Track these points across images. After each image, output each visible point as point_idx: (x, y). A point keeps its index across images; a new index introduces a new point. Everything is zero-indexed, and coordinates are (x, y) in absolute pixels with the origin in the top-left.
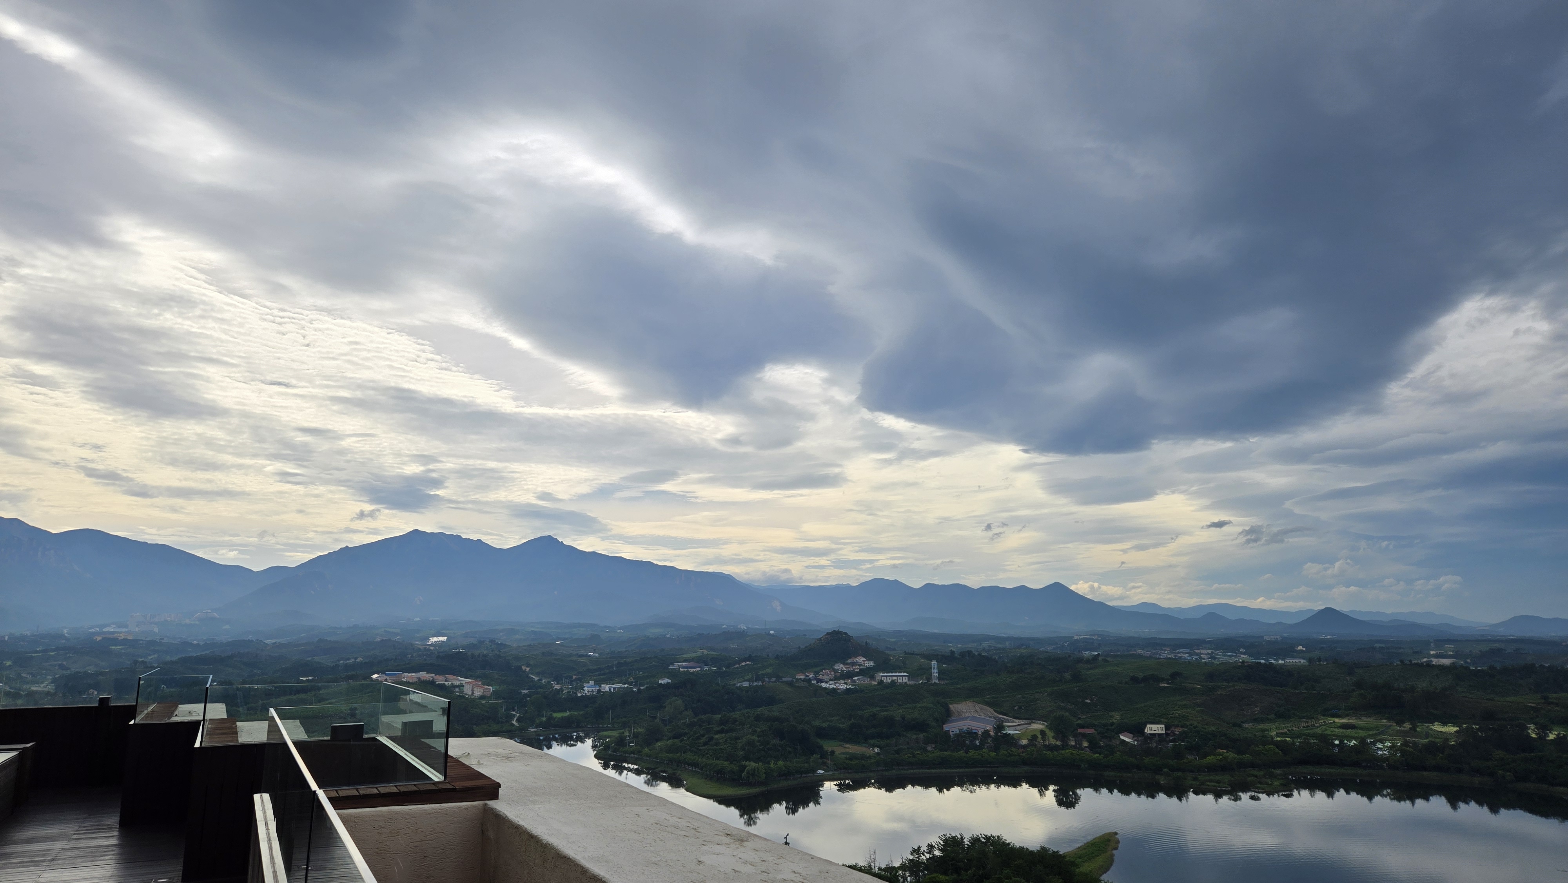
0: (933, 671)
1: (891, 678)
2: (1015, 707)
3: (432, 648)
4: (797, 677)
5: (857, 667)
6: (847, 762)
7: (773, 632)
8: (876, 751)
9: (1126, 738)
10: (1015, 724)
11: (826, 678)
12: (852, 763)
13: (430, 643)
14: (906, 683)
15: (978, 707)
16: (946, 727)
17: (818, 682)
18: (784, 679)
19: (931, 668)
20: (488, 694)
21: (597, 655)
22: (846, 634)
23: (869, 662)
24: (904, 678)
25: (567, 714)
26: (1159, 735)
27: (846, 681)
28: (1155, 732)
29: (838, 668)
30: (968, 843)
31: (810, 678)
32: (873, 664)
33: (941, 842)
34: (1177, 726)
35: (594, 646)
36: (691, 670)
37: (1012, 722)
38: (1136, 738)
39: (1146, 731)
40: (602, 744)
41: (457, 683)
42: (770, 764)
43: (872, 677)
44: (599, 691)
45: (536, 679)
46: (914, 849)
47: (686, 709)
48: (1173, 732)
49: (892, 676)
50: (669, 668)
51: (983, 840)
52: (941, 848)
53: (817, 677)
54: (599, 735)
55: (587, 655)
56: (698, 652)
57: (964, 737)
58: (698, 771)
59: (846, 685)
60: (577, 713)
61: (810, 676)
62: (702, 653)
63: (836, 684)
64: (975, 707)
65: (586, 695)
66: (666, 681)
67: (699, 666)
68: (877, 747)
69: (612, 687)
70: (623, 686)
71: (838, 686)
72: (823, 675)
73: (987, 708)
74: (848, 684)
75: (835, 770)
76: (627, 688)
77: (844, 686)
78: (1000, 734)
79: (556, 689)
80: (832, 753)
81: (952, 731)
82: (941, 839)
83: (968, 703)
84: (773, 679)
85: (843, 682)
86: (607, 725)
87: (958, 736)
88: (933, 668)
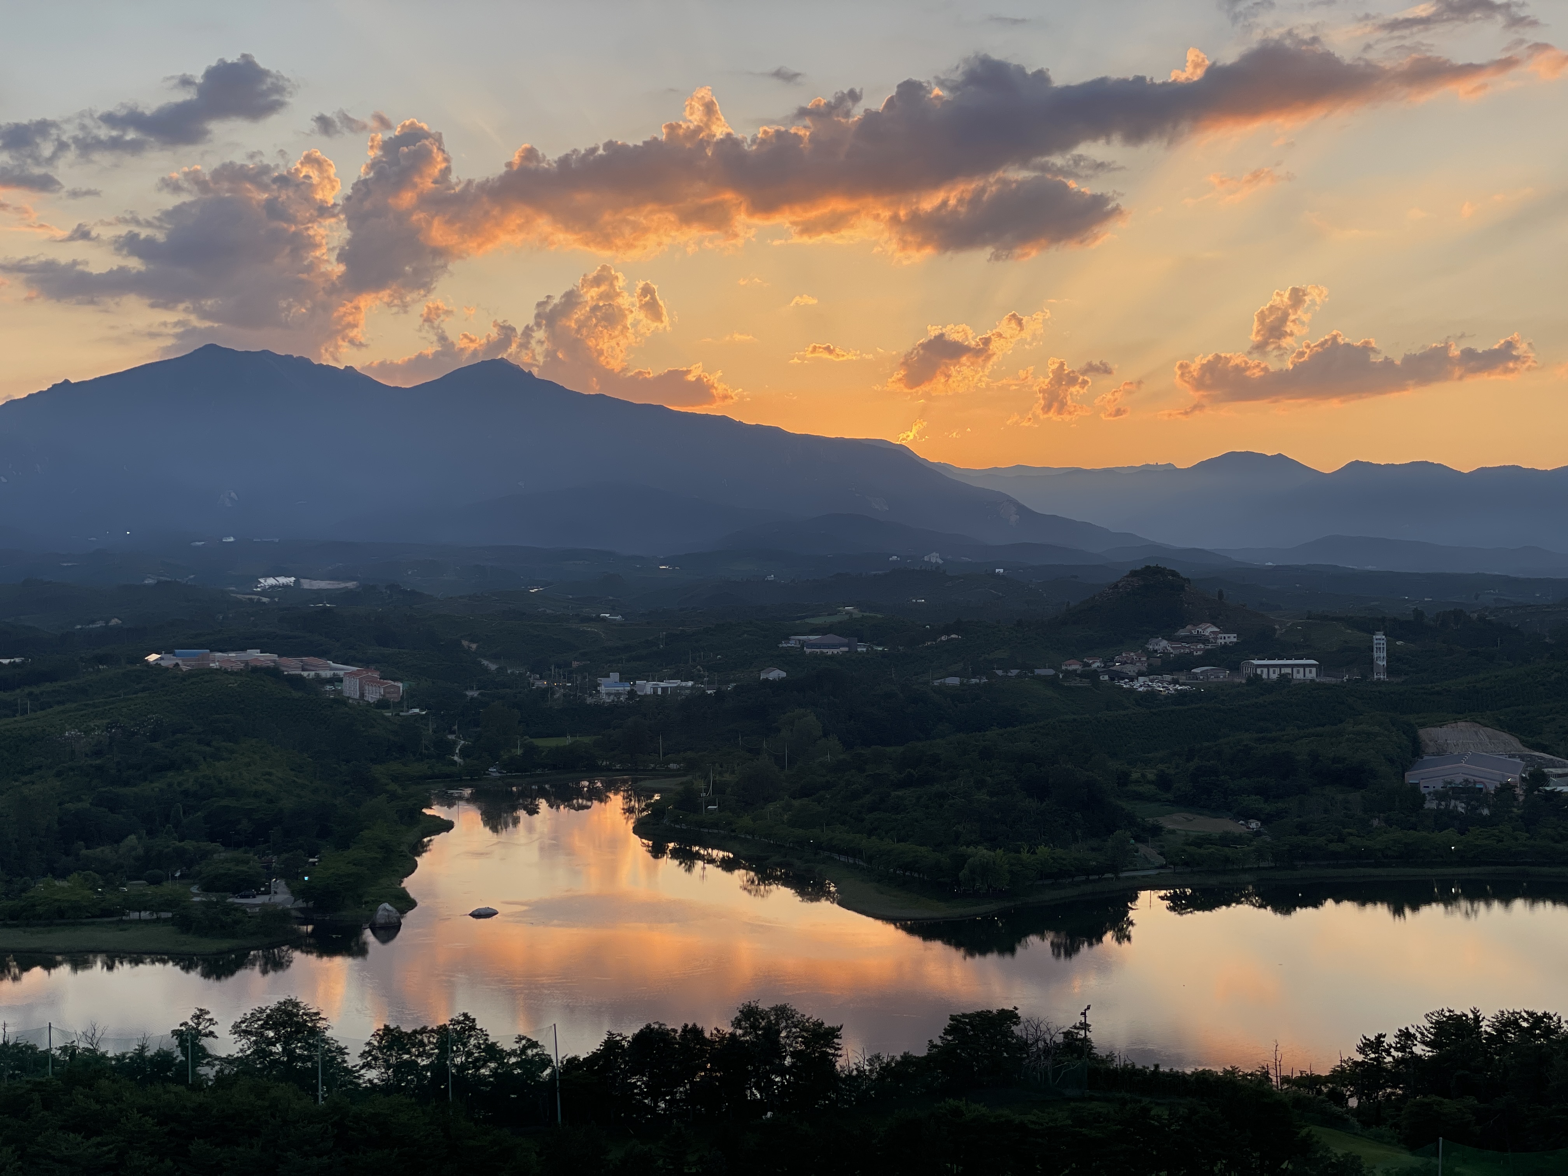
0: (1375, 655)
1: (1277, 670)
3: (265, 600)
4: (1064, 668)
5: (1202, 646)
6: (1191, 849)
7: (1002, 571)
8: (1253, 826)
10: (1567, 770)
11: (1130, 669)
12: (1202, 851)
13: (259, 589)
14: (1312, 681)
15: (1485, 733)
16: (1411, 778)
17: (1112, 679)
18: (1037, 671)
19: (1371, 649)
20: (394, 698)
21: (619, 616)
22: (1174, 574)
23: (1226, 635)
24: (1307, 670)
25: (568, 741)
27: (1175, 677)
29: (1156, 648)
30: (1489, 1030)
31: (1094, 670)
32: (1235, 640)
33: (1428, 1025)
35: (611, 598)
36: (829, 652)
37: (1561, 767)
40: (648, 806)
41: (326, 674)
42: (1020, 853)
43: (1235, 668)
44: (632, 694)
45: (493, 667)
46: (1369, 1040)
47: (825, 735)
49: (1281, 666)
50: (780, 646)
51: (1525, 1024)
52: (1430, 1038)
53: (1111, 666)
54: (639, 783)
55: (598, 616)
56: (839, 611)
57: (1456, 799)
58: (861, 863)
59: (1175, 682)
60: (586, 740)
61: (1095, 666)
62: (848, 613)
63: (1152, 681)
64: (1476, 734)
65: (604, 703)
66: (776, 674)
67: (846, 640)
68: (1255, 817)
69: (658, 685)
70: (684, 684)
71: (1159, 686)
72: (1123, 663)
73: (1506, 736)
74: (1180, 681)
75: (1162, 867)
76: (692, 687)
77: (1171, 687)
78: (1539, 791)
79: (538, 688)
80: (1156, 830)
81: (1425, 787)
82: (1431, 1018)
83: (1461, 724)
84: (1012, 671)
85: (1168, 677)
86: (652, 766)
87: (1440, 796)
88: (1377, 648)
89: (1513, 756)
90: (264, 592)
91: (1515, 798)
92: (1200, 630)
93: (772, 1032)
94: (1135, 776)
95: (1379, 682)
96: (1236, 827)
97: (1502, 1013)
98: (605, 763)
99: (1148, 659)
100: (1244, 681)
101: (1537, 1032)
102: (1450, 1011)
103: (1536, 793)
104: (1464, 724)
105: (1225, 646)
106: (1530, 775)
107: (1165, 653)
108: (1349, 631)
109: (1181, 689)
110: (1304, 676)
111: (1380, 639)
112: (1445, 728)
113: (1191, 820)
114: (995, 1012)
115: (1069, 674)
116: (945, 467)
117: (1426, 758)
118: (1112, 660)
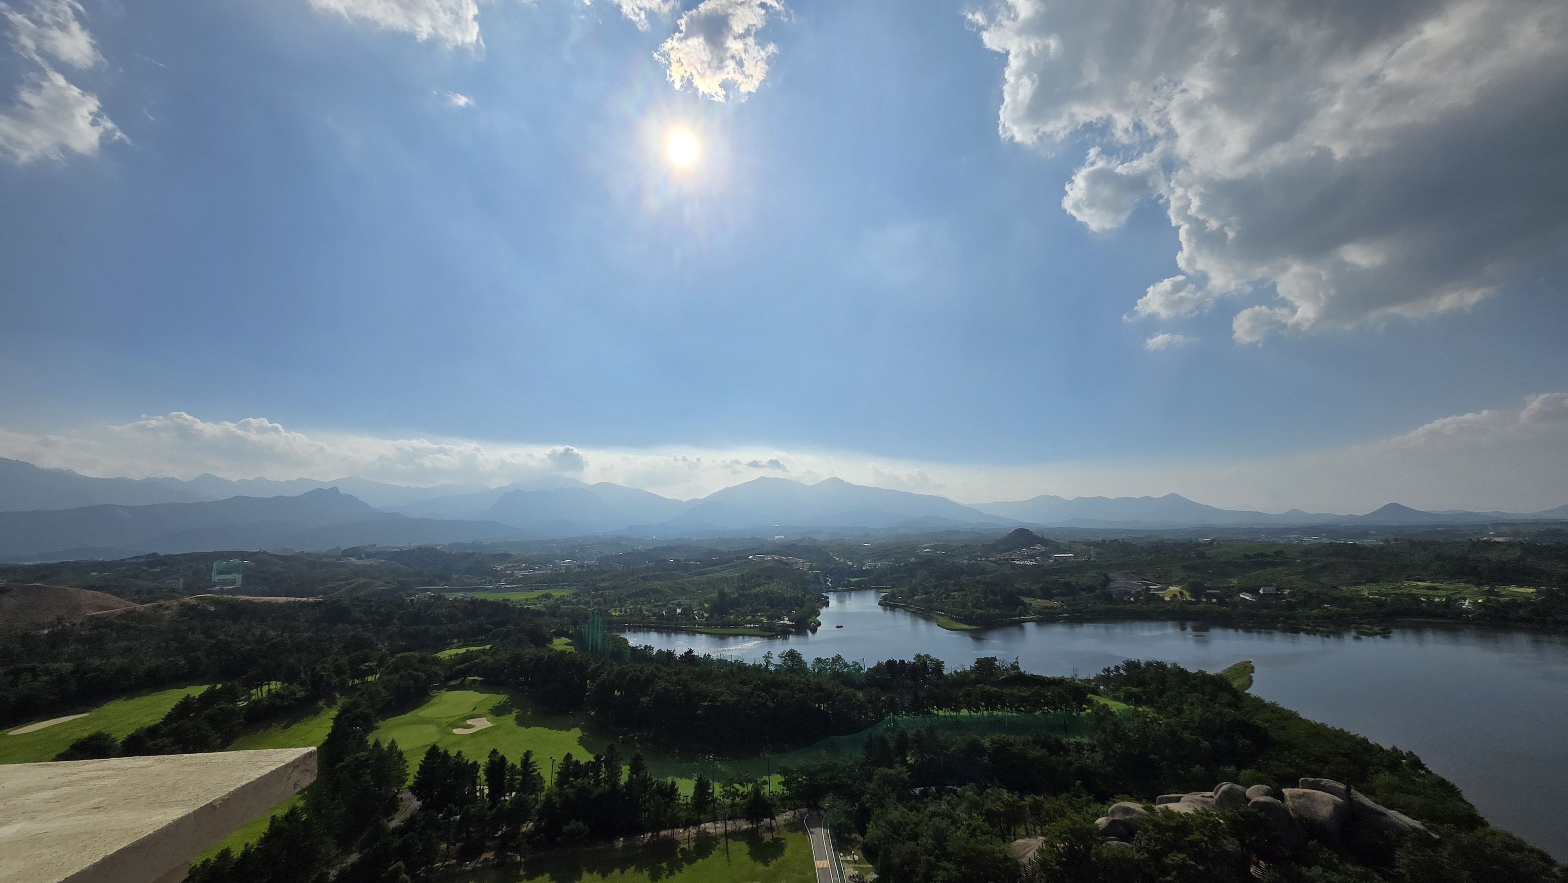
1: (1062, 558)
3: (777, 542)
4: (998, 557)
5: (1037, 551)
6: (1040, 611)
8: (1060, 604)
9: (1245, 597)
11: (1017, 558)
12: (1044, 612)
14: (1074, 560)
15: (1129, 576)
16: (1108, 589)
17: (1012, 561)
18: (990, 559)
22: (1028, 530)
23: (1045, 548)
25: (858, 579)
26: (1272, 594)
28: (1268, 592)
29: (1024, 552)
31: (1007, 558)
36: (929, 554)
37: (1155, 586)
38: (1252, 597)
39: (1260, 592)
40: (881, 597)
41: (794, 561)
43: (1048, 557)
44: (875, 566)
45: (837, 559)
47: (930, 577)
48: (1283, 592)
50: (916, 552)
57: (1123, 595)
60: (864, 579)
64: (1126, 576)
65: (868, 569)
71: (1027, 563)
73: (1135, 577)
81: (1112, 592)
84: (983, 558)
85: (1029, 560)
87: (1118, 594)
88: (1091, 551)
89: (1139, 582)
90: (776, 540)
91: (1141, 595)
92: (1036, 547)
93: (925, 663)
94: (1022, 589)
95: (1094, 561)
96: (1056, 604)
98: (870, 585)
99: (1022, 555)
100: (1052, 561)
103: (1147, 594)
104: (1122, 573)
105: (1045, 551)
106: (1144, 589)
107: (1027, 554)
108: (1083, 546)
109: (1033, 564)
110: (1071, 559)
111: (1092, 548)
112: (1117, 574)
113: (1040, 602)
115: (1000, 560)
117: (1111, 583)
118: (1012, 556)
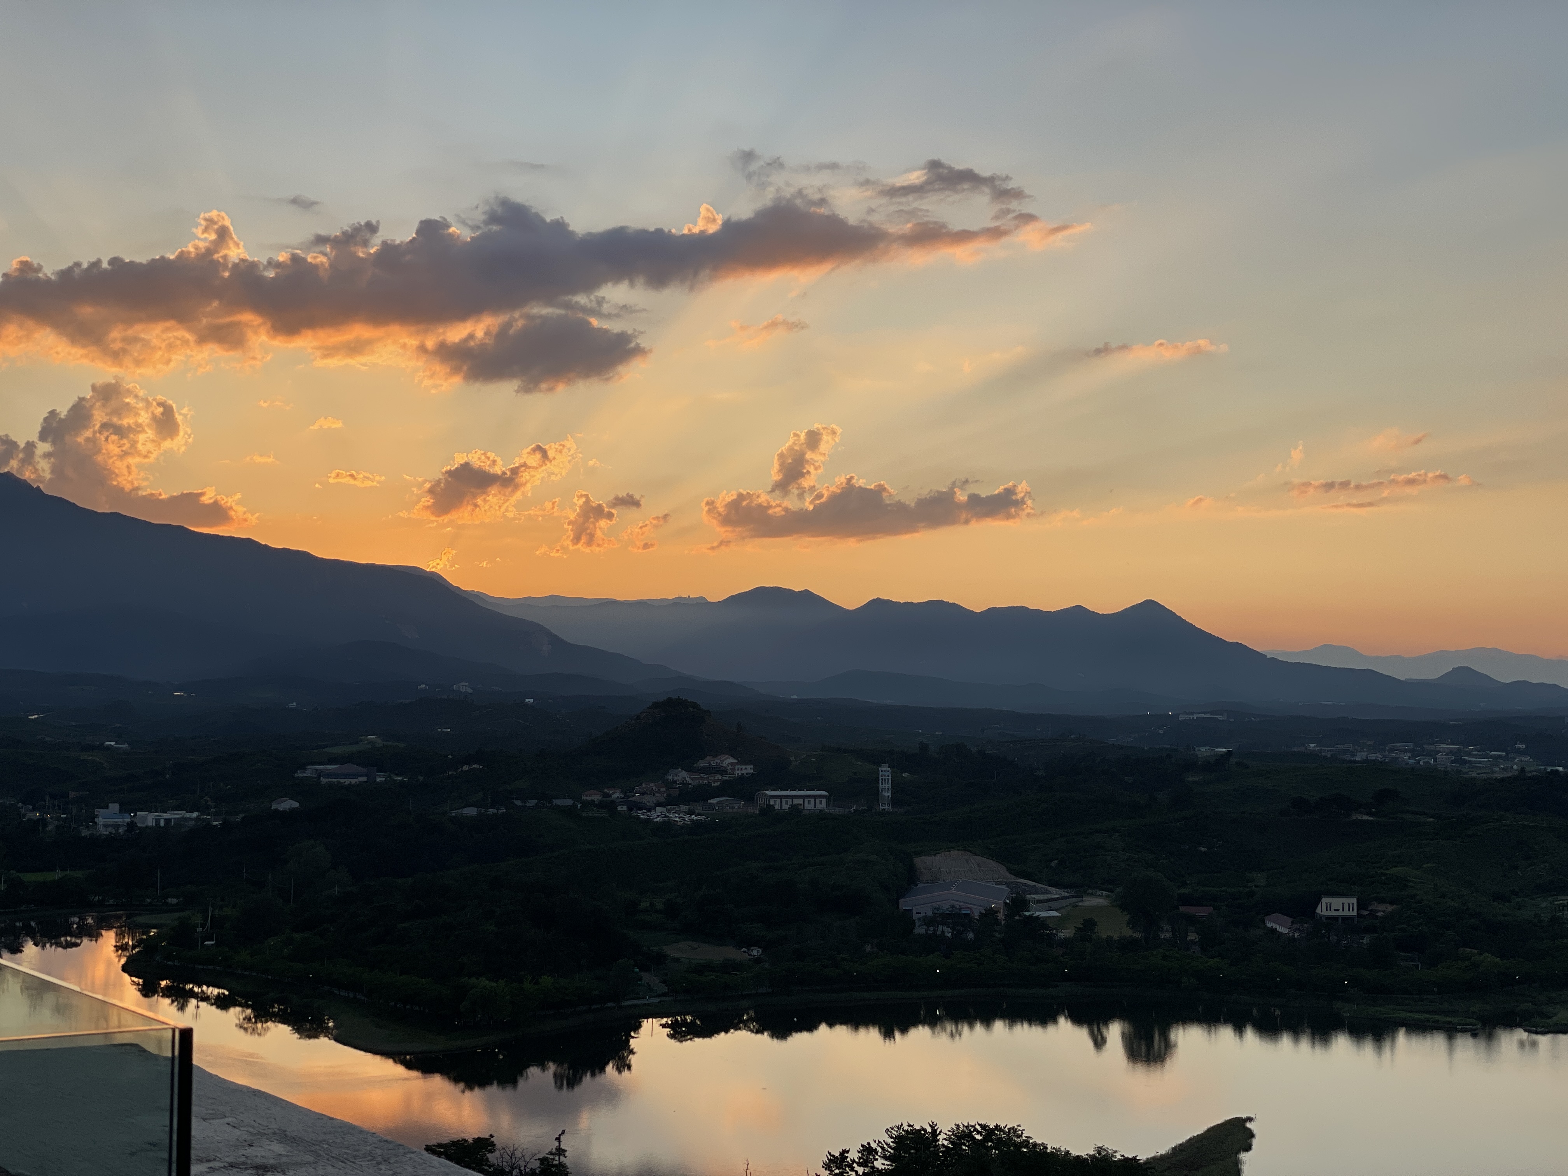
0: (881, 787)
1: (790, 801)
2: (1051, 861)
4: (583, 798)
5: (718, 777)
6: (693, 976)
7: (531, 700)
8: (755, 953)
9: (1280, 925)
10: (1048, 896)
11: (649, 800)
12: (702, 978)
14: (822, 810)
15: (974, 861)
16: (905, 904)
17: (630, 809)
18: (556, 802)
19: (877, 781)
21: (125, 746)
22: (695, 706)
23: (744, 767)
24: (818, 800)
25: (58, 875)
26: (1345, 919)
27: (692, 807)
28: (1337, 913)
29: (676, 778)
30: (946, 1143)
31: (613, 801)
32: (752, 771)
33: (889, 1141)
34: (1382, 901)
35: (118, 725)
36: (347, 781)
37: (1043, 893)
38: (1297, 926)
39: (1318, 910)
40: (141, 940)
42: (523, 983)
43: (750, 799)
44: (132, 825)
46: (833, 1156)
47: (335, 867)
48: (1373, 914)
49: (793, 797)
50: (296, 775)
51: (979, 1137)
52: (890, 1152)
53: (631, 797)
54: (134, 919)
55: (102, 744)
56: (361, 740)
57: (943, 924)
58: (362, 997)
59: (691, 812)
60: (78, 874)
61: (615, 796)
62: (370, 742)
63: (669, 811)
64: (967, 862)
65: (100, 835)
66: (288, 804)
67: (365, 770)
68: (757, 944)
69: (160, 816)
70: (188, 815)
71: (676, 817)
72: (642, 794)
73: (993, 864)
74: (697, 811)
75: (664, 995)
76: (197, 818)
77: (687, 817)
78: (1020, 916)
79: (30, 820)
80: (661, 959)
81: (917, 913)
82: (891, 1132)
83: (954, 853)
84: (530, 801)
85: (685, 808)
86: (149, 900)
87: (929, 921)
88: (882, 779)
89: (1000, 883)
91: (997, 922)
92: (718, 761)
94: (644, 905)
95: (884, 813)
96: (738, 955)
97: (958, 1126)
98: (97, 898)
99: (667, 790)
100: (757, 812)
101: (990, 1144)
102: (910, 1126)
103: (1017, 918)
104: (956, 852)
105: (742, 778)
106: (1012, 901)
107: (685, 784)
108: (859, 763)
109: (697, 820)
110: (815, 807)
111: (885, 771)
112: (938, 857)
113: (696, 948)
114: (470, 1140)
115: (587, 804)
116: (478, 595)
117: (920, 885)
118: (632, 790)
